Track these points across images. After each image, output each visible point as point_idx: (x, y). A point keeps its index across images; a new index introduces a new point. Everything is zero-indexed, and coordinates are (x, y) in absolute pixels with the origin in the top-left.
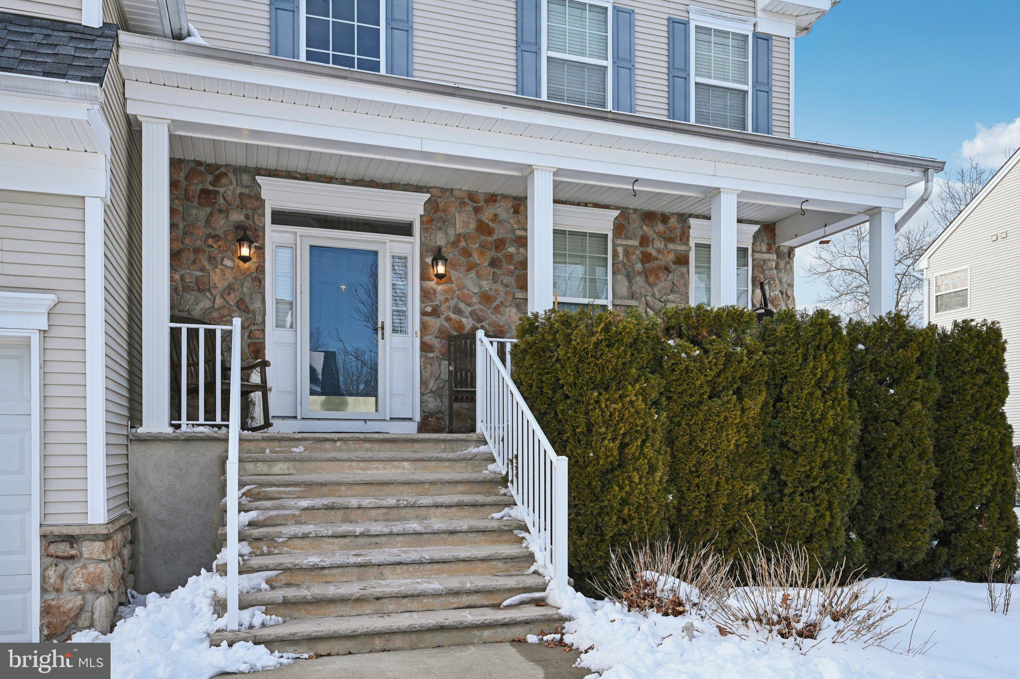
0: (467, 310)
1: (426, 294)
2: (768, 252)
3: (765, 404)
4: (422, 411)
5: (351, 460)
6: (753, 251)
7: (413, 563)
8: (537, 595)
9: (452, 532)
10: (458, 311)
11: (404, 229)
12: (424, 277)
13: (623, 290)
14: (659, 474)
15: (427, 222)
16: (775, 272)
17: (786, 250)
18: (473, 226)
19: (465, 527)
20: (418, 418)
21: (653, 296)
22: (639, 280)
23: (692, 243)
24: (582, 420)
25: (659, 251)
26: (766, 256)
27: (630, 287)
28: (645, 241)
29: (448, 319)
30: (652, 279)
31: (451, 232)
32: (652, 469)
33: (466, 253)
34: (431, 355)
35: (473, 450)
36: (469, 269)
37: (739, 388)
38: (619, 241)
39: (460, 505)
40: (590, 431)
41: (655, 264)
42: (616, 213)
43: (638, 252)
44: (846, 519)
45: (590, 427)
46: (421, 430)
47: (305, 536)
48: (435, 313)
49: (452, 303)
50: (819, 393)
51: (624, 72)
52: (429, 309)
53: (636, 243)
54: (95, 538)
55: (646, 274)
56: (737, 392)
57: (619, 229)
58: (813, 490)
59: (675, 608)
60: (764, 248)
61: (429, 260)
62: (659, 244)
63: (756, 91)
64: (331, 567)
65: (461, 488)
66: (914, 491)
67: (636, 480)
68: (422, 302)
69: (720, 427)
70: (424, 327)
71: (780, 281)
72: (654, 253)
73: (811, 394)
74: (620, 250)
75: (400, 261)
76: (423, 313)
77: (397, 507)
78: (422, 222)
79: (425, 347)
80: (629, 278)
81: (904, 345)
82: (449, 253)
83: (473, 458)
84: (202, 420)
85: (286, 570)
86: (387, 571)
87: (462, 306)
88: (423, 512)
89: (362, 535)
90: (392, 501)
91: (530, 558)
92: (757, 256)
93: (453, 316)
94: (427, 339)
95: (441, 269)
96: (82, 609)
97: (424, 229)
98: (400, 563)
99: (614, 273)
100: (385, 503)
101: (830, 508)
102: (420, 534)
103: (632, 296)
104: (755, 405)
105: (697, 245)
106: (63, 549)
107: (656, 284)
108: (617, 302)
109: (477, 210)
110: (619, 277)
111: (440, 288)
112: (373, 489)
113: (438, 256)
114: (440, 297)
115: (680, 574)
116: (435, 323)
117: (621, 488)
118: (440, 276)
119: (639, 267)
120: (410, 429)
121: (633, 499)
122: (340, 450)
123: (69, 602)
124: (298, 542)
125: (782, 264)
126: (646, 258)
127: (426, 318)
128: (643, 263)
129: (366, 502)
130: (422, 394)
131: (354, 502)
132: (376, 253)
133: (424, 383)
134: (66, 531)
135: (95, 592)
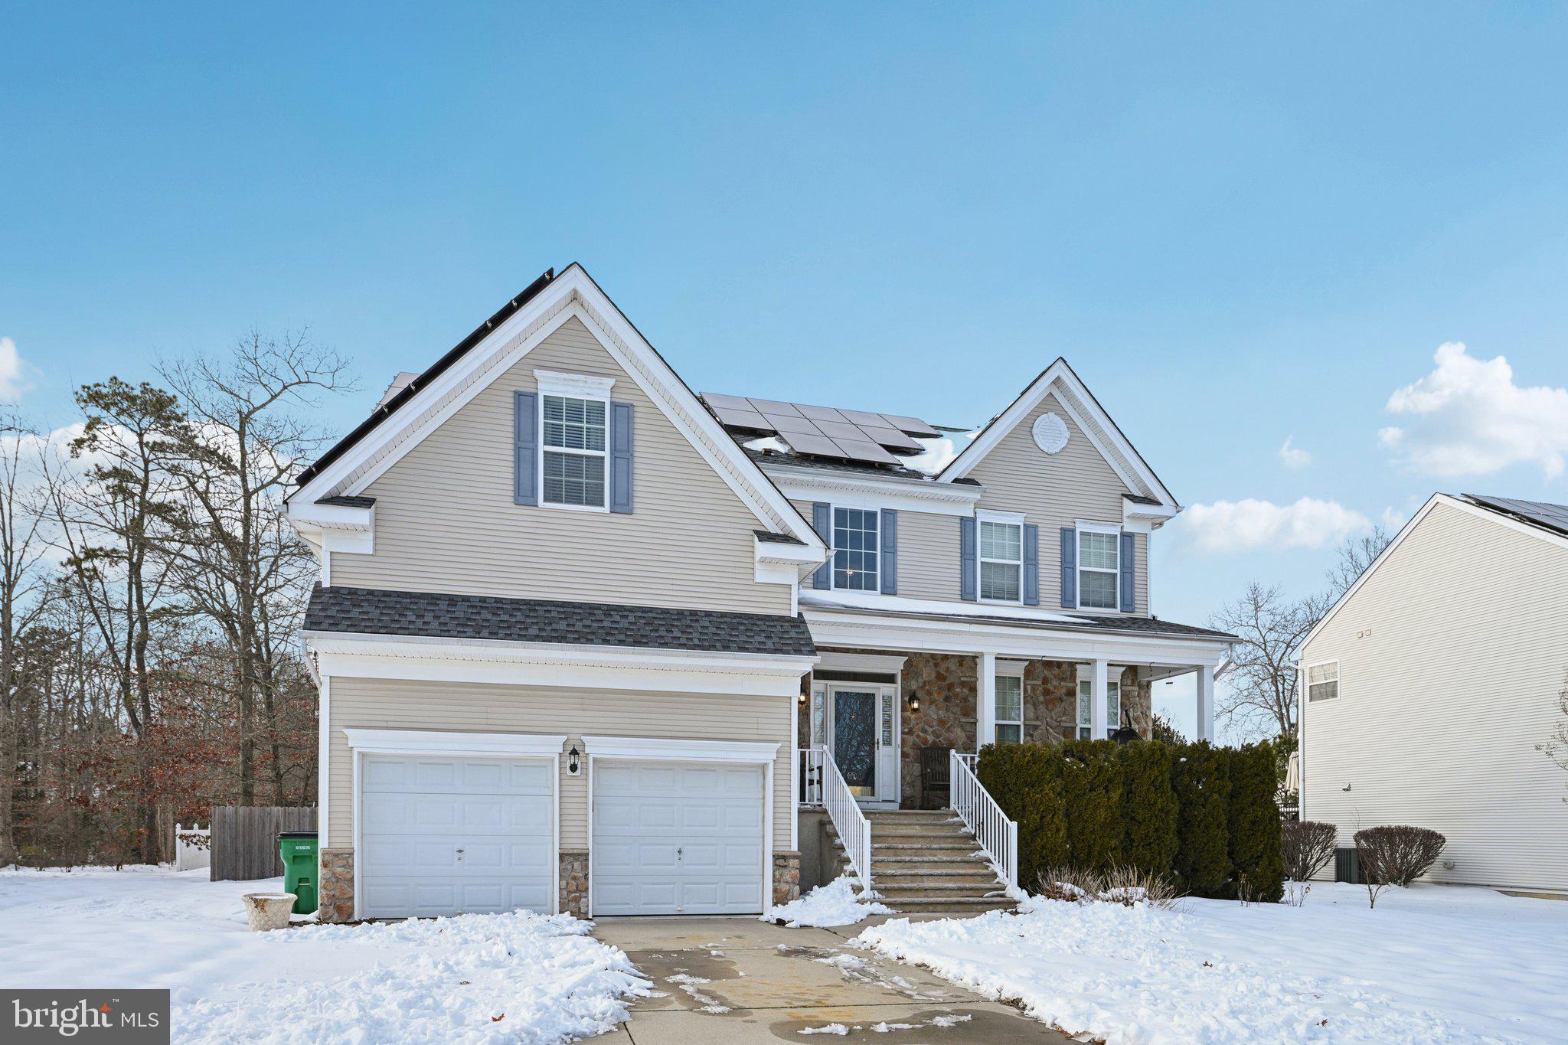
0: (930, 730)
1: (904, 721)
2: (1133, 685)
3: (1122, 795)
4: (902, 796)
5: (889, 824)
6: (1122, 685)
7: (938, 875)
8: (1001, 892)
9: (952, 862)
10: (925, 731)
11: (889, 679)
12: (903, 709)
13: (1031, 715)
14: (1061, 833)
15: (905, 674)
16: (1137, 699)
17: (1145, 683)
18: (934, 675)
19: (959, 859)
20: (899, 800)
21: (1052, 718)
22: (1042, 707)
23: (1078, 681)
24: (1020, 803)
25: (1055, 687)
26: (1130, 688)
27: (1035, 713)
28: (1045, 681)
29: (918, 736)
30: (1050, 706)
31: (920, 680)
32: (1058, 830)
33: (929, 693)
34: (907, 760)
35: (951, 820)
36: (931, 703)
37: (1107, 786)
38: (1028, 682)
39: (953, 849)
40: (1024, 809)
41: (1053, 696)
42: (1027, 663)
43: (1041, 689)
44: (1171, 862)
45: (1024, 807)
46: (901, 808)
47: (882, 861)
48: (910, 732)
49: (921, 725)
50: (1153, 789)
51: (1031, 568)
52: (906, 730)
53: (1040, 683)
54: (795, 857)
55: (1047, 703)
56: (1106, 788)
57: (1028, 673)
58: (1150, 844)
59: (1072, 898)
60: (1129, 682)
61: (907, 699)
62: (1055, 683)
63: (1123, 572)
64: (900, 876)
65: (949, 840)
66: (1214, 847)
67: (1050, 835)
68: (902, 725)
69: (1096, 807)
70: (903, 741)
71: (1141, 705)
72: (1052, 689)
73: (1148, 789)
74: (1029, 688)
75: (888, 701)
76: (903, 733)
77: (921, 849)
78: (902, 674)
79: (904, 755)
80: (1035, 705)
81: (1208, 760)
82: (919, 694)
83: (953, 824)
84: (807, 802)
85: (880, 876)
86: (925, 878)
87: (927, 727)
88: (934, 851)
89: (909, 861)
90: (919, 846)
91: (995, 875)
92: (1124, 688)
93: (921, 734)
94: (905, 749)
95: (916, 705)
96: (789, 890)
97: (903, 679)
98: (931, 875)
99: (1024, 703)
100: (915, 846)
101: (1160, 854)
102: (936, 862)
103: (1037, 719)
104: (1115, 796)
105: (1081, 682)
106: (781, 862)
107: (1053, 710)
108: (1027, 723)
109: (936, 665)
110: (1028, 706)
111: (913, 716)
112: (905, 839)
113: (913, 697)
114: (913, 722)
115: (1075, 883)
116: (910, 739)
117: (1042, 840)
118: (915, 710)
119: (1041, 698)
120: (895, 807)
121: (1048, 846)
122: (878, 819)
123: (784, 887)
124: (878, 864)
125: (1142, 693)
126: (1046, 692)
127: (906, 736)
128: (1044, 695)
129: (906, 846)
130: (902, 785)
131: (901, 846)
132: (873, 695)
133: (903, 778)
134: (783, 854)
135: (793, 883)
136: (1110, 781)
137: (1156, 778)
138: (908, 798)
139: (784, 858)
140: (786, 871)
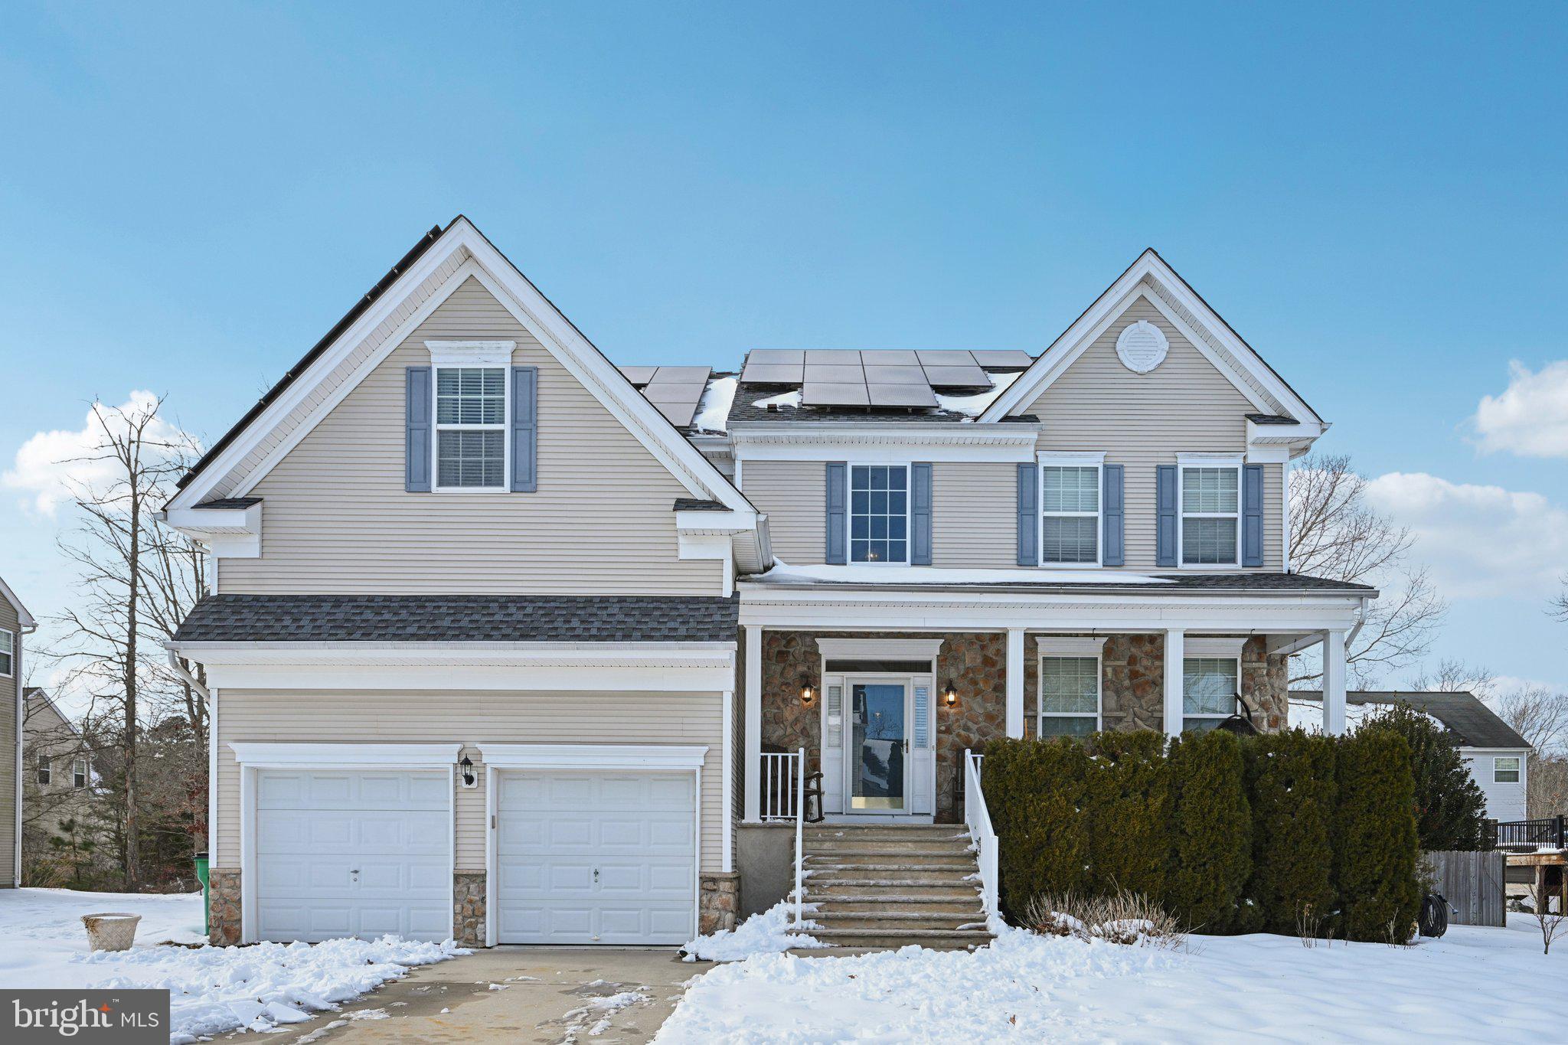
0: (974, 727)
1: (941, 717)
2: (1259, 660)
3: (1166, 802)
4: (937, 808)
5: (872, 841)
6: (1243, 661)
7: (903, 902)
8: (980, 924)
9: (933, 886)
10: (967, 729)
11: (924, 667)
12: (939, 703)
13: (1112, 703)
14: (1074, 851)
15: (942, 660)
16: (1266, 678)
17: (1278, 658)
18: (979, 660)
19: (940, 883)
20: (934, 813)
21: (1141, 707)
22: (1128, 694)
25: (1146, 668)
26: (1255, 665)
27: (1118, 701)
28: (1132, 660)
29: (958, 735)
30: (1139, 693)
31: (962, 667)
32: (1071, 847)
33: (974, 682)
34: (944, 764)
35: (960, 835)
36: (976, 694)
37: (1147, 790)
38: (1108, 663)
39: (941, 871)
40: (1026, 821)
41: (1141, 680)
42: (1105, 639)
43: (1126, 671)
44: (1240, 888)
45: (1026, 818)
46: (935, 821)
47: (840, 885)
48: (948, 731)
49: (962, 722)
50: (1208, 792)
51: (1113, 520)
52: (943, 728)
53: (1124, 663)
54: (726, 880)
55: (1134, 688)
56: (1145, 794)
57: (1108, 652)
58: (1205, 864)
59: (1064, 931)
60: (1254, 657)
61: (943, 690)
62: (1147, 662)
63: (1245, 516)
64: (854, 902)
65: (945, 860)
66: (1306, 868)
67: (1058, 854)
68: (938, 723)
69: (1128, 818)
70: (939, 742)
71: (1272, 686)
72: (1142, 670)
73: (1202, 793)
74: (1109, 670)
75: (921, 691)
76: (939, 731)
77: (899, 870)
78: (938, 661)
79: (940, 758)
80: (1118, 693)
82: (959, 684)
83: (957, 840)
84: (779, 815)
85: (828, 902)
86: (887, 906)
87: (970, 724)
88: (916, 874)
89: (874, 885)
90: (896, 867)
91: (980, 903)
92: (1246, 665)
93: (963, 733)
94: (941, 751)
95: (951, 697)
96: (719, 919)
97: (938, 666)
98: (895, 902)
99: (1103, 690)
100: (891, 867)
101: (1216, 878)
102: (912, 886)
103: (1121, 708)
104: (1156, 803)
106: (710, 885)
107: (1143, 697)
108: (1107, 714)
109: (983, 647)
110: (1109, 693)
111: (952, 711)
112: (886, 859)
113: (950, 688)
114: (952, 718)
115: (1071, 911)
116: (948, 739)
117: (1046, 859)
118: (951, 703)
119: (1127, 683)
120: (929, 821)
121: (1054, 867)
122: (867, 835)
123: (714, 915)
124: (835, 888)
125: (1274, 671)
126: (1134, 675)
127: (941, 735)
128: (1131, 679)
129: (878, 867)
130: (937, 795)
131: (871, 867)
132: (902, 687)
133: (938, 786)
134: (711, 875)
135: (725, 909)
136: (1151, 783)
137: (1213, 779)
138: (944, 811)
139: (714, 880)
140: (715, 896)
